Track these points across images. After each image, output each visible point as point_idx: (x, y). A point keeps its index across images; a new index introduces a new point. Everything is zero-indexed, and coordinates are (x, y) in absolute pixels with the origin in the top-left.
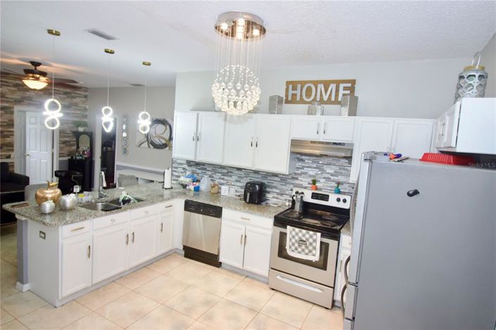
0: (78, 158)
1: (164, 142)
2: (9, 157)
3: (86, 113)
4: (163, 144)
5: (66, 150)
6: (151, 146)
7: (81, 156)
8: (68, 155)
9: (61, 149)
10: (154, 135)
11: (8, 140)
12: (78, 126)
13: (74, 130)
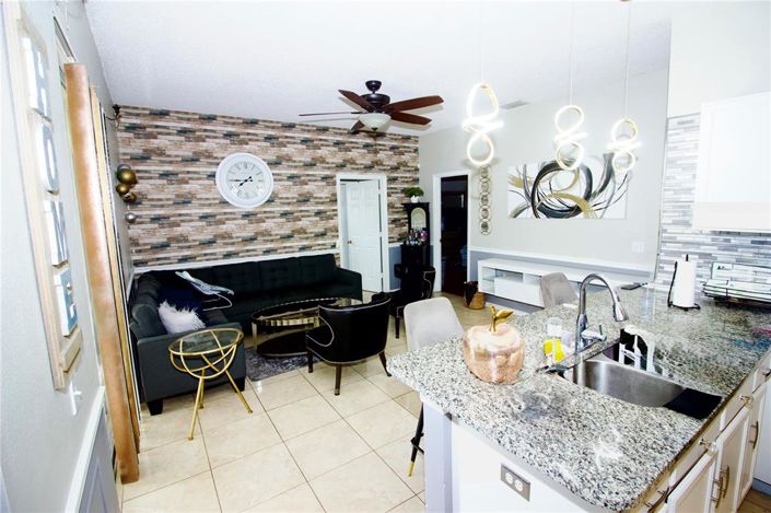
0: (412, 243)
1: (572, 203)
2: (334, 246)
3: (418, 176)
4: (571, 209)
5: (397, 232)
6: (540, 213)
7: (416, 240)
8: (399, 240)
9: (391, 230)
10: (548, 193)
11: (331, 223)
12: (411, 196)
13: (406, 201)
